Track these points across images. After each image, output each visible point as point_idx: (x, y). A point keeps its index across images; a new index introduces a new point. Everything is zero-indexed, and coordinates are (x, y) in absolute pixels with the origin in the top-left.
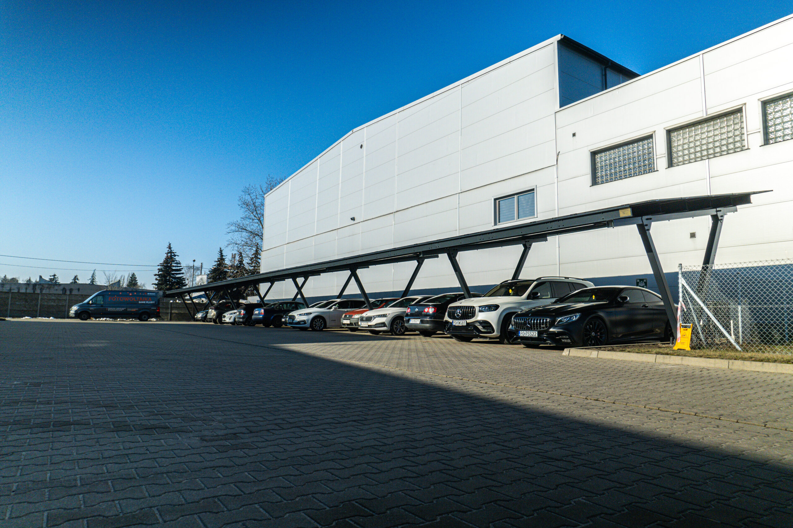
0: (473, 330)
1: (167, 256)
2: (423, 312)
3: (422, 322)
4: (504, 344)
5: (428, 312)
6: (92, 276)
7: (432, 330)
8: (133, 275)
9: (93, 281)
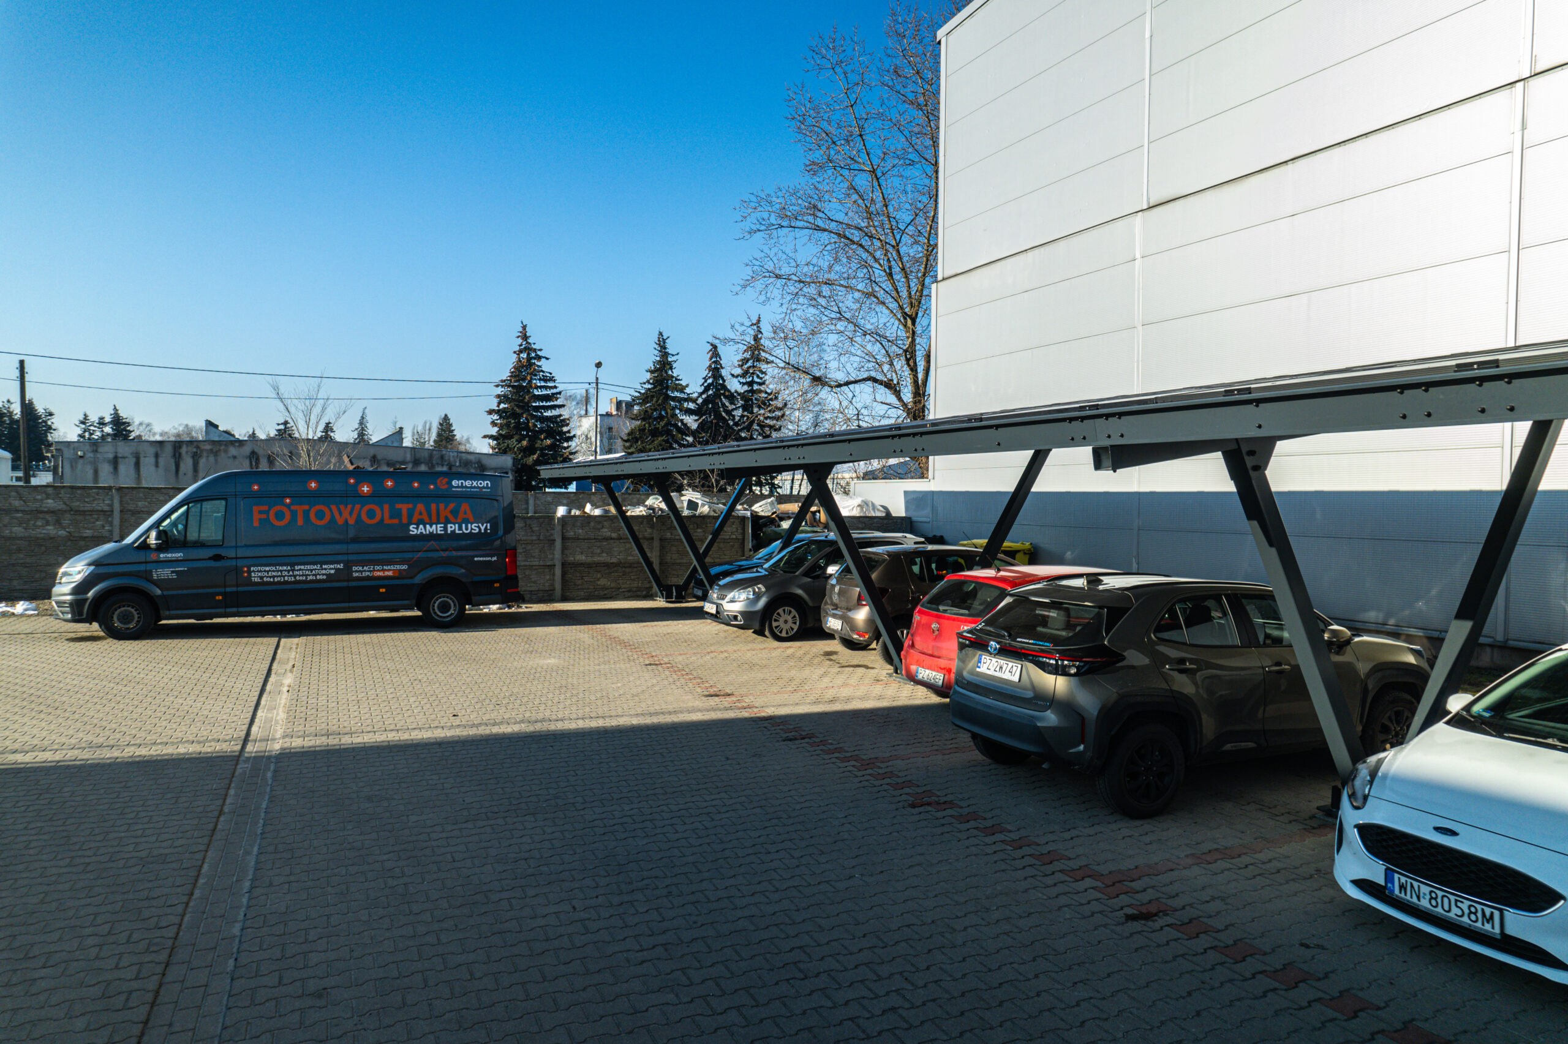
1: (519, 361)
6: (361, 423)
8: (446, 418)
9: (362, 434)
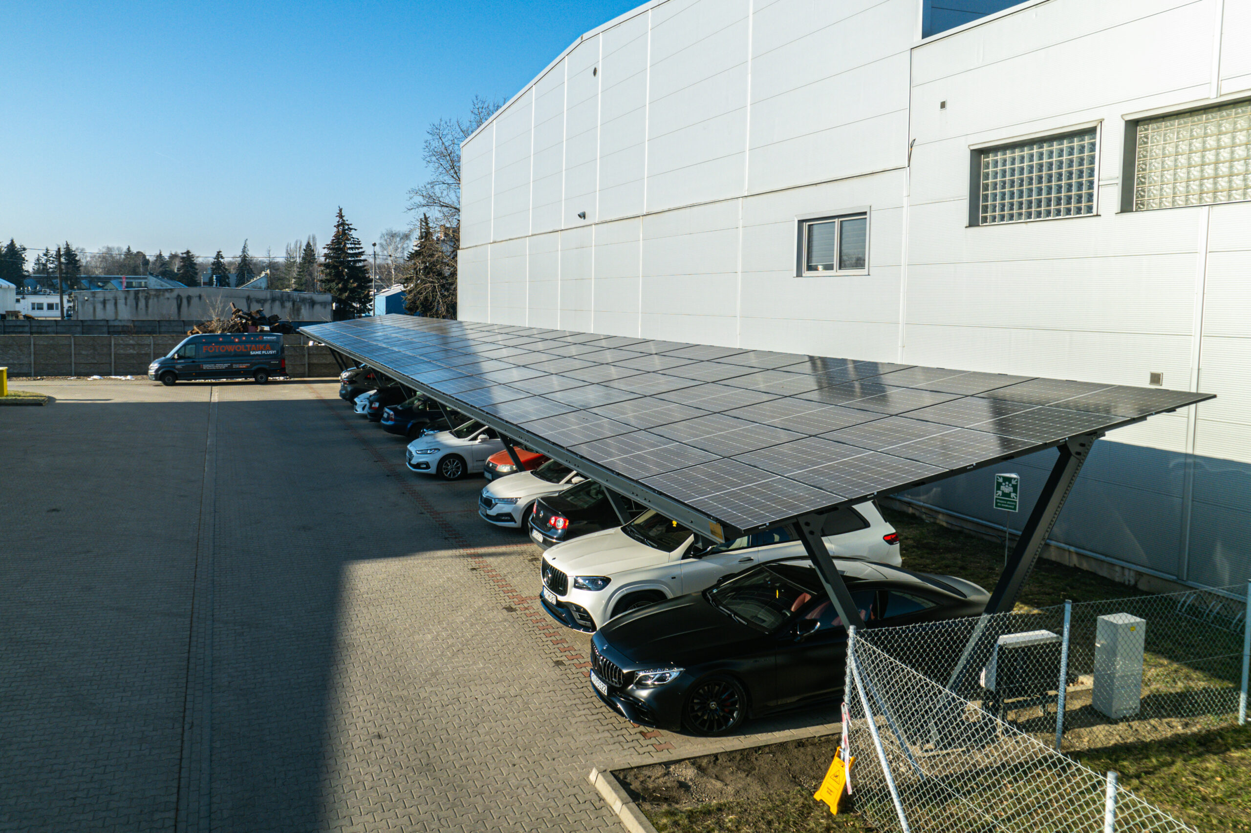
1: (338, 232)
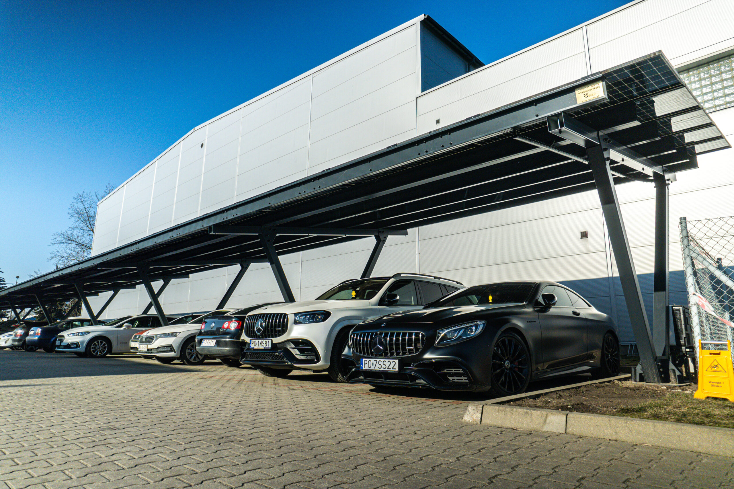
0: (281, 357)
2: (221, 328)
3: (218, 343)
4: (337, 382)
5: (228, 327)
7: (233, 356)
